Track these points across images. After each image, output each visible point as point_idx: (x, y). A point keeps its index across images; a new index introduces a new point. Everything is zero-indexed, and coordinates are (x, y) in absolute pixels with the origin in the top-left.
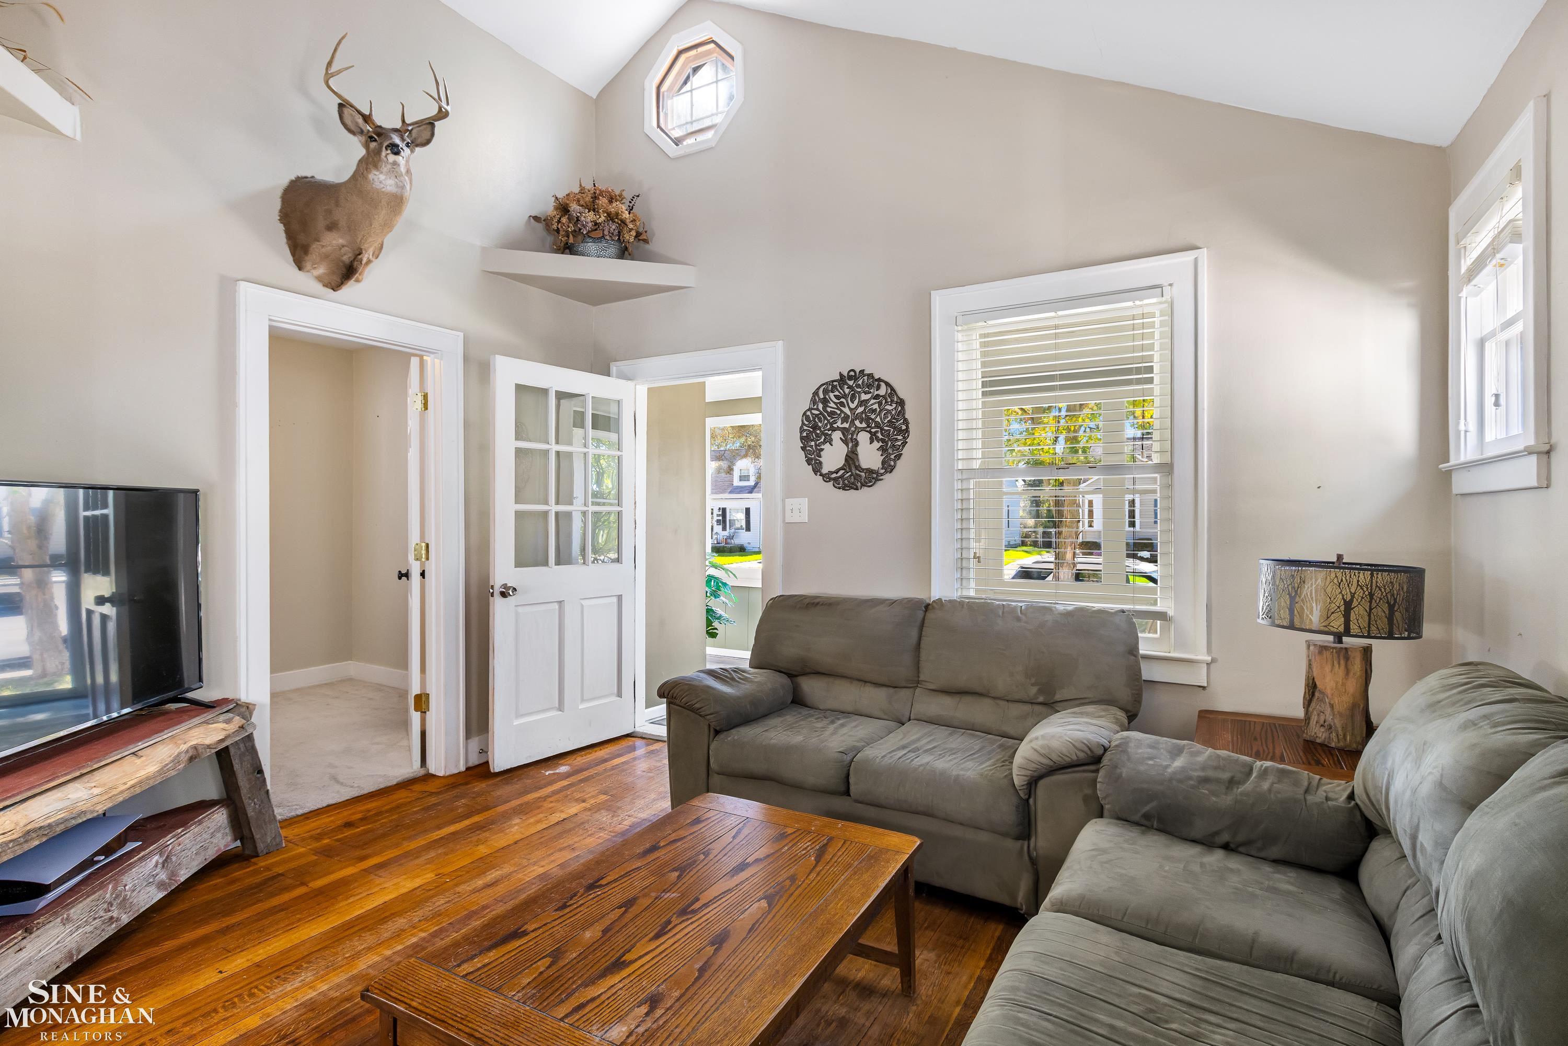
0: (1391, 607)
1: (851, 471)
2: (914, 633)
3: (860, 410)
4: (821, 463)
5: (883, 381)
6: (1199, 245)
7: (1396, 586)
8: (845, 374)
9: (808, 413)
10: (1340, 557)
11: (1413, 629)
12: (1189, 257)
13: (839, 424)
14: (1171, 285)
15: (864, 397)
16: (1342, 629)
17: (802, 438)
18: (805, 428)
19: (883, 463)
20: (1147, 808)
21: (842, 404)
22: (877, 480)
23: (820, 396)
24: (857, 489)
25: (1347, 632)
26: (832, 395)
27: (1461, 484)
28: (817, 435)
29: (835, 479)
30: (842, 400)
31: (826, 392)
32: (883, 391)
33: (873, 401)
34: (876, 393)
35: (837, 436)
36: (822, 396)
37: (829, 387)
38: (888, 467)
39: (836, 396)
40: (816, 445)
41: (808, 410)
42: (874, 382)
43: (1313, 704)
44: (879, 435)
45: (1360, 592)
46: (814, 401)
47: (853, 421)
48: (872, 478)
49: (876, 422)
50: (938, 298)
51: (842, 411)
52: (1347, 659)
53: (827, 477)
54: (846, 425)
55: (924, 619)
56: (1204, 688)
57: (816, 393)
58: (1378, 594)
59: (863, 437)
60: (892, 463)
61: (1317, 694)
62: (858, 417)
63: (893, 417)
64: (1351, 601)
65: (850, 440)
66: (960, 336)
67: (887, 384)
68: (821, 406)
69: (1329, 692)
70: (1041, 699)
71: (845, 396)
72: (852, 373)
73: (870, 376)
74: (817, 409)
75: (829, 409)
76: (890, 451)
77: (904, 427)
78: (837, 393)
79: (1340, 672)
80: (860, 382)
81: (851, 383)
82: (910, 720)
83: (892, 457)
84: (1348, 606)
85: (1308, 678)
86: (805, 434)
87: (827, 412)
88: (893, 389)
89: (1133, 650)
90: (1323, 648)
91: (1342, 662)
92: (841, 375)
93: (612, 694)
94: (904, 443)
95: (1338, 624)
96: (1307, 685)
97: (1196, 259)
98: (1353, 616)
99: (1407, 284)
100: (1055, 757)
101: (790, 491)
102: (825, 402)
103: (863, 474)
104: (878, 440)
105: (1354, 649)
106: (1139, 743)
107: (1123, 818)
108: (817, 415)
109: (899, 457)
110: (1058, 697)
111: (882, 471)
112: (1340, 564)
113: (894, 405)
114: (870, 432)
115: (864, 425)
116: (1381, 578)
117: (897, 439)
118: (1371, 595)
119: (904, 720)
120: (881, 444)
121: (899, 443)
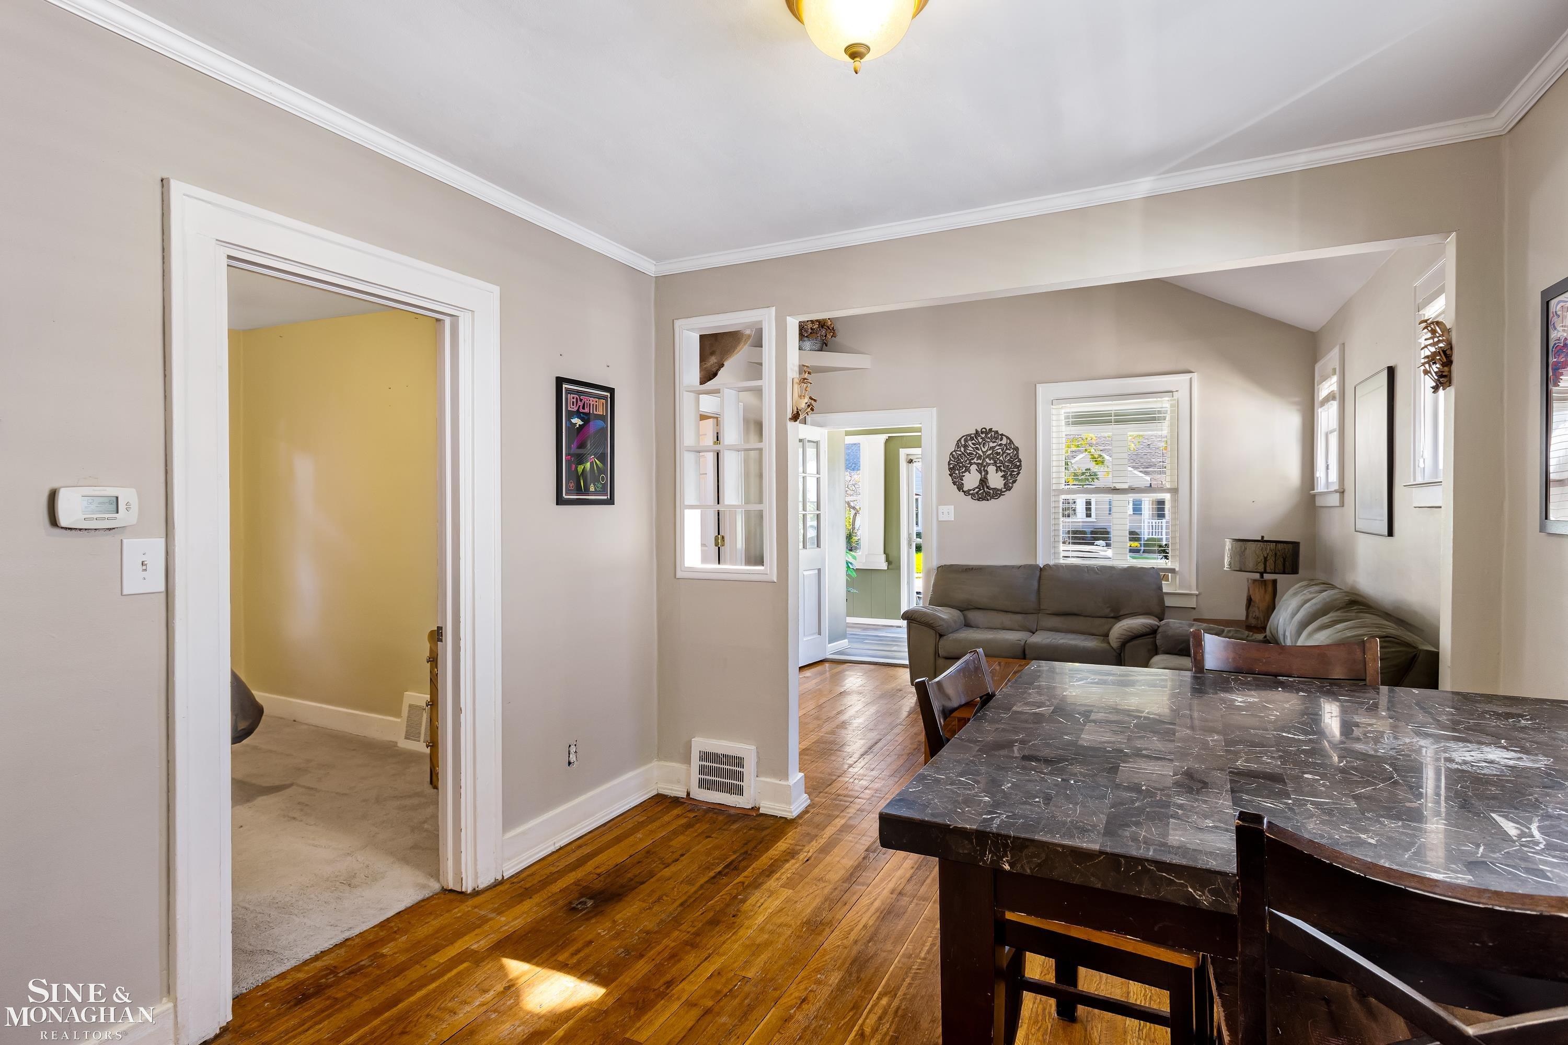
0: (1284, 560)
1: (984, 489)
2: (1035, 583)
3: (990, 452)
4: (963, 484)
5: (1005, 436)
6: (1193, 371)
7: (1287, 550)
8: (979, 430)
9: (954, 453)
10: (1263, 537)
11: (1294, 570)
12: (1187, 376)
13: (975, 460)
14: (1177, 391)
15: (992, 445)
16: (1263, 570)
17: (950, 469)
18: (951, 462)
19: (1005, 484)
20: (1181, 647)
21: (977, 448)
22: (1001, 495)
23: (963, 442)
24: (988, 500)
25: (1265, 572)
26: (970, 443)
27: (1320, 502)
28: (960, 467)
29: (972, 494)
30: (977, 446)
31: (966, 441)
32: (1004, 441)
33: (998, 447)
34: (1000, 442)
35: (974, 468)
36: (963, 443)
37: (969, 437)
38: (1008, 487)
39: (973, 444)
40: (959, 473)
41: (954, 451)
42: (997, 436)
43: (1250, 609)
44: (1002, 468)
45: (1271, 553)
46: (958, 445)
47: (984, 460)
48: (997, 494)
49: (1000, 460)
50: (1040, 388)
51: (976, 452)
52: (1265, 585)
53: (967, 493)
54: (980, 461)
55: (1040, 577)
56: (1194, 608)
57: (960, 440)
58: (1278, 554)
59: (991, 469)
60: (1011, 485)
61: (1252, 603)
62: (988, 456)
63: (1011, 457)
64: (1267, 557)
65: (982, 469)
66: (1054, 412)
67: (1008, 438)
68: (962, 449)
69: (1257, 601)
70: (1112, 615)
71: (979, 444)
72: (984, 430)
73: (997, 432)
74: (961, 451)
75: (968, 451)
76: (1009, 478)
77: (1018, 464)
78: (973, 442)
79: (1262, 591)
80: (989, 436)
81: (983, 436)
82: (1037, 631)
83: (1011, 481)
84: (1266, 559)
85: (1248, 596)
86: (951, 466)
87: (967, 453)
88: (1011, 441)
89: (1160, 588)
90: (1255, 581)
91: (1263, 587)
92: (976, 431)
93: (815, 634)
94: (1018, 474)
95: (1261, 568)
96: (1247, 599)
97: (1191, 378)
98: (1268, 564)
99: (1297, 399)
100: (1135, 632)
101: (942, 501)
102: (965, 446)
103: (991, 491)
104: (1001, 471)
105: (1269, 580)
106: (1175, 623)
107: (1168, 652)
108: (960, 455)
109: (1014, 482)
110: (1121, 613)
111: (1004, 490)
112: (1262, 540)
113: (1012, 450)
114: (996, 466)
115: (992, 462)
116: (1279, 546)
117: (1013, 471)
118: (1276, 554)
119: (1034, 631)
120: (1003, 473)
121: (1015, 473)
